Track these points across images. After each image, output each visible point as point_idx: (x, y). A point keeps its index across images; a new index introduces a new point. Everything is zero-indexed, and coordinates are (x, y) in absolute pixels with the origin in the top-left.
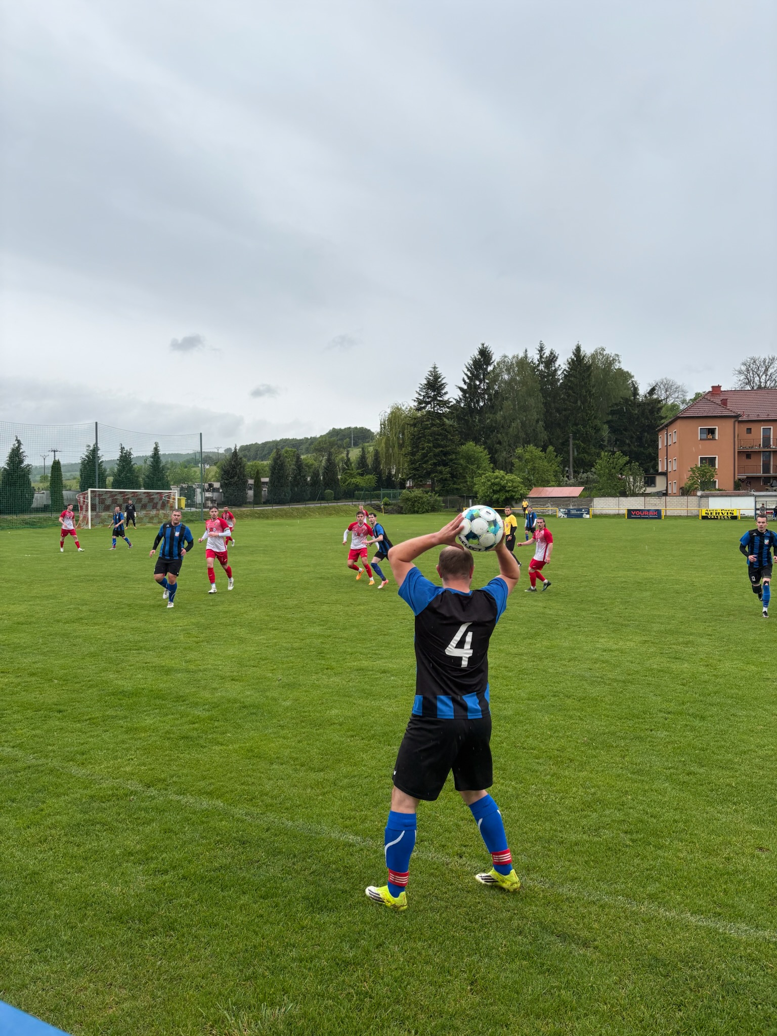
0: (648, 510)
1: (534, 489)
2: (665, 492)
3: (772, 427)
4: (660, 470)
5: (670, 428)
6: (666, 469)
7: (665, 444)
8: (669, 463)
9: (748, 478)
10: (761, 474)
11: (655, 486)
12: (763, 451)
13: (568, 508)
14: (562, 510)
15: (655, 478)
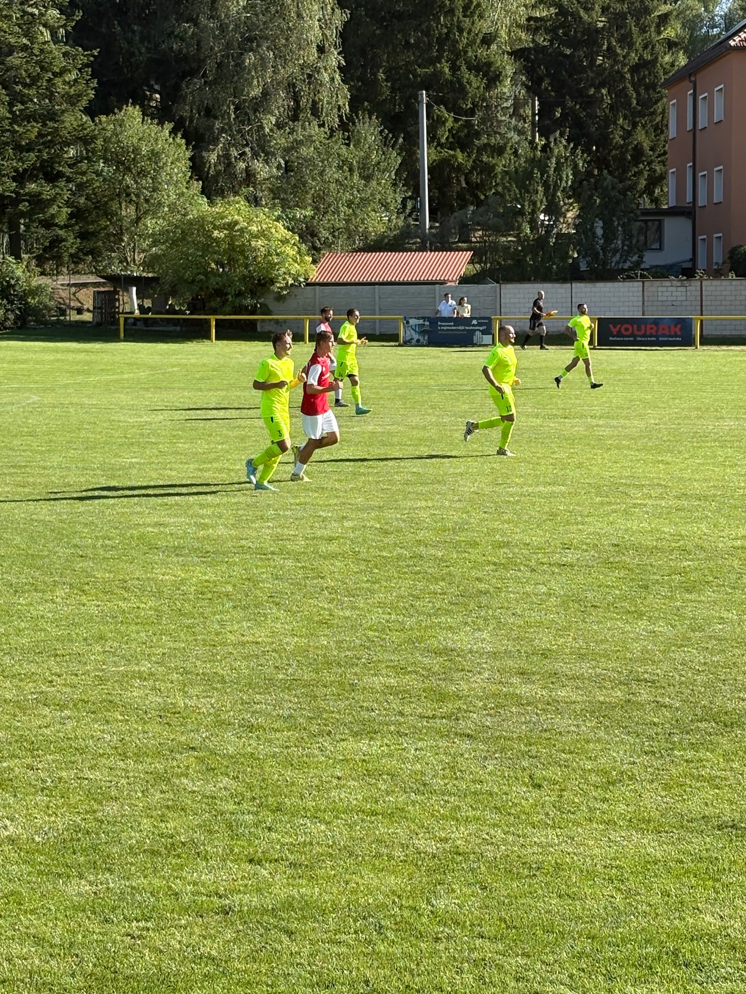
0: (656, 322)
1: (327, 259)
2: (689, 265)
4: (672, 203)
5: (701, 78)
6: (689, 199)
7: (689, 126)
8: (700, 181)
11: (661, 249)
13: (428, 314)
14: (413, 322)
15: (660, 221)
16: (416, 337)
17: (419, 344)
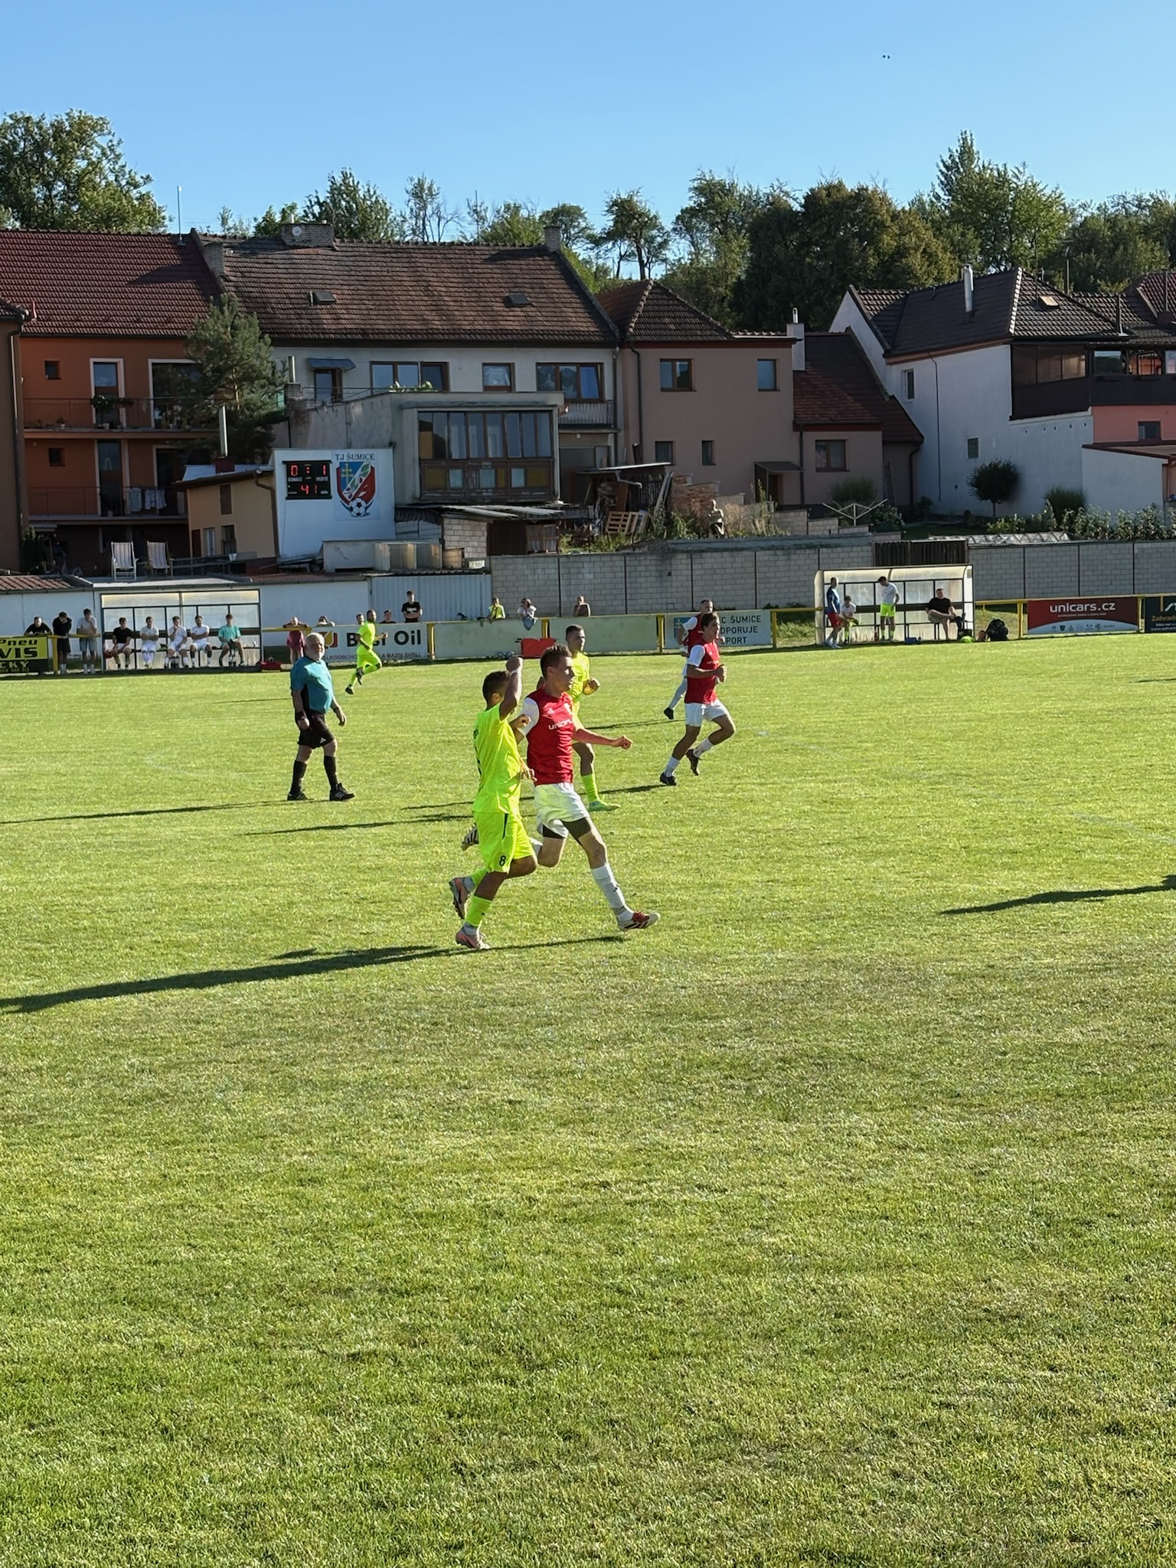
3: (120, 361)
9: (61, 528)
10: (97, 517)
12: (100, 441)
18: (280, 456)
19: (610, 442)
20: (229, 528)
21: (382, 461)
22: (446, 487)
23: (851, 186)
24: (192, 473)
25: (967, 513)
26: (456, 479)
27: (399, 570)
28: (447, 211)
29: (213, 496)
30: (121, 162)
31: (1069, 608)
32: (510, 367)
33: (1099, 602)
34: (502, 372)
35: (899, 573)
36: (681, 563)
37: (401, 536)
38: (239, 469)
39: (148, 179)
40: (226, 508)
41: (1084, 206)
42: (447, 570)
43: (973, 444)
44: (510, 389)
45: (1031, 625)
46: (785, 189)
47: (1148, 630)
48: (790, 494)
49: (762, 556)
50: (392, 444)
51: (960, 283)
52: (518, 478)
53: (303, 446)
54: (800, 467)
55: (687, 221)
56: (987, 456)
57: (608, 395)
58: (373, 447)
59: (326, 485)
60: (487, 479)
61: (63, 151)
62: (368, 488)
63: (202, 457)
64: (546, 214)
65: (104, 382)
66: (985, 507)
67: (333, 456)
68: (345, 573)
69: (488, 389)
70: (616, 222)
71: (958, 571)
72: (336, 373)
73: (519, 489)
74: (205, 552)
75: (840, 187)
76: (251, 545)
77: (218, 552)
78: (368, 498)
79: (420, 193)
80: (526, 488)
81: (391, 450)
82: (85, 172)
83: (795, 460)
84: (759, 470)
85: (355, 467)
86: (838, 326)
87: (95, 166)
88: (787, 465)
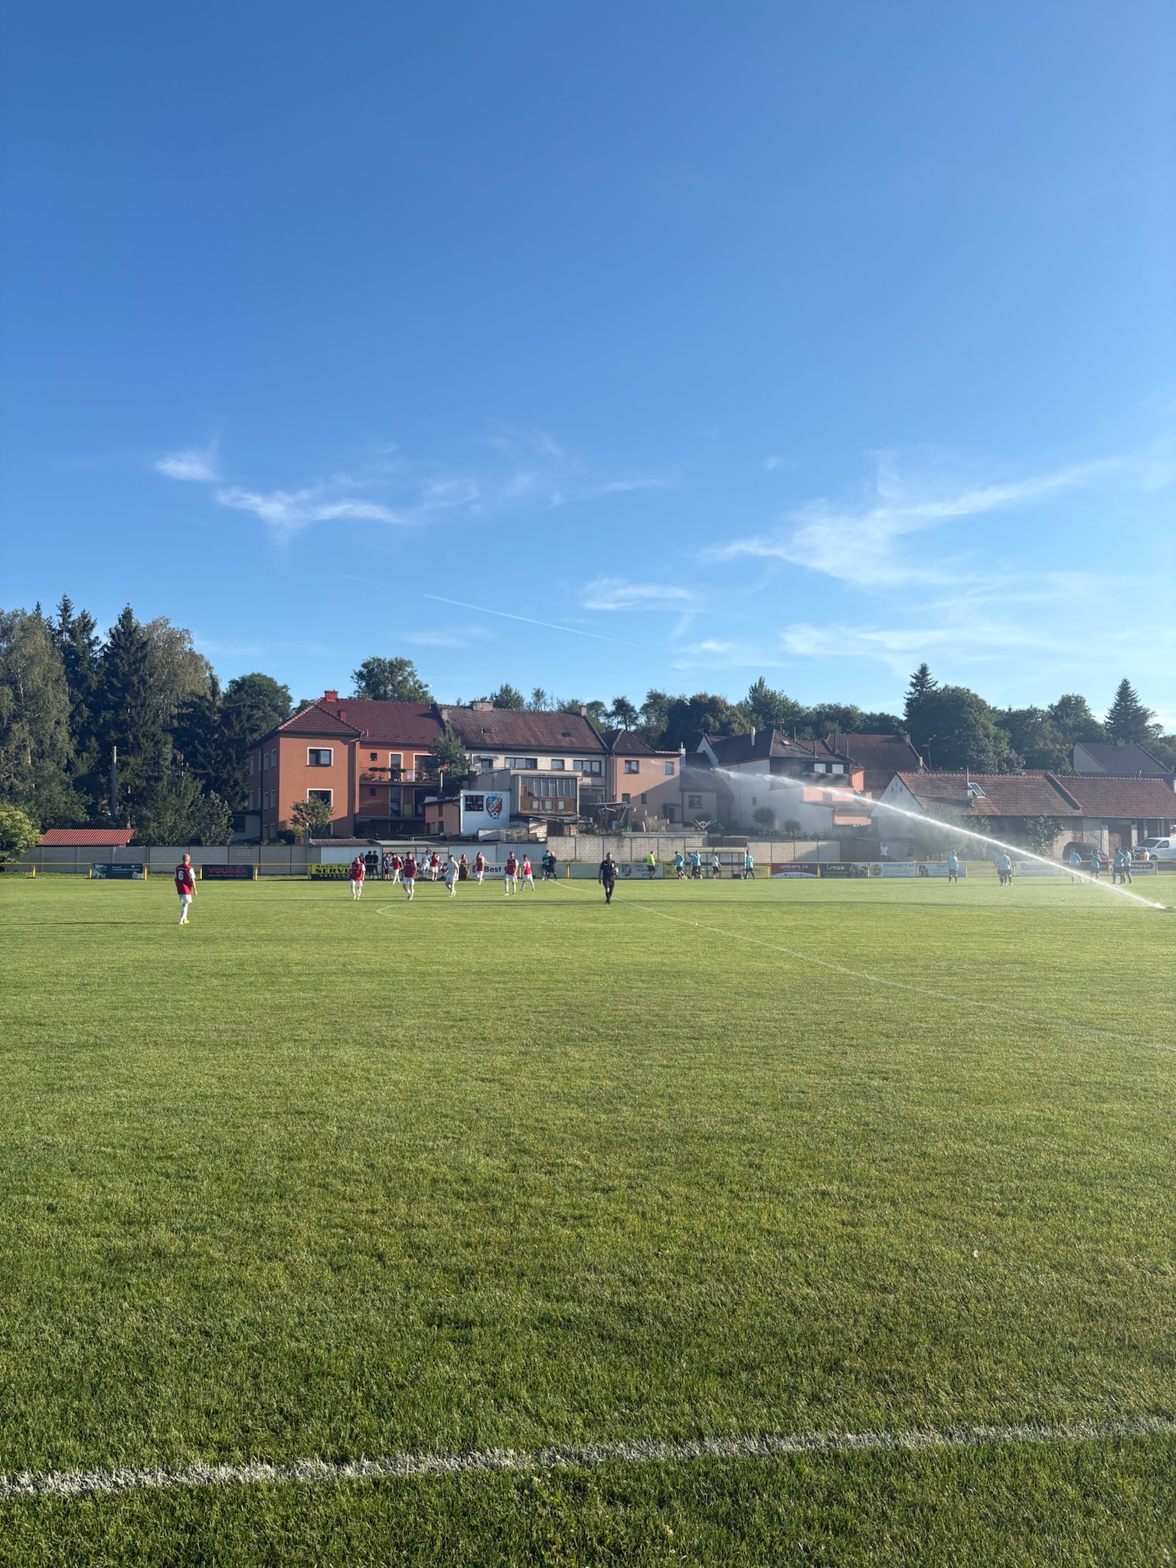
0: (234, 867)
1: (51, 832)
2: (258, 840)
3: (402, 754)
4: (251, 808)
5: (266, 747)
6: (259, 806)
7: (260, 770)
8: (264, 797)
9: (372, 821)
10: (388, 817)
11: (244, 831)
12: (392, 786)
13: (108, 862)
14: (97, 866)
15: (244, 818)
16: (99, 874)
17: (100, 878)
18: (463, 793)
19: (603, 793)
20: (441, 823)
21: (505, 796)
22: (531, 807)
23: (710, 696)
24: (428, 799)
25: (752, 828)
26: (535, 805)
27: (510, 841)
28: (549, 701)
29: (436, 809)
30: (417, 678)
31: (789, 867)
32: (563, 761)
33: (801, 865)
34: (559, 763)
35: (717, 849)
36: (627, 842)
37: (511, 827)
38: (447, 798)
39: (427, 686)
40: (441, 814)
41: (808, 708)
42: (530, 842)
43: (754, 800)
44: (563, 769)
45: (773, 873)
46: (687, 697)
47: (823, 876)
48: (678, 816)
49: (661, 840)
50: (510, 790)
51: (750, 735)
52: (561, 805)
53: (475, 789)
54: (682, 806)
55: (645, 709)
56: (759, 805)
57: (603, 774)
58: (502, 791)
59: (482, 806)
60: (548, 805)
61: (392, 672)
62: (499, 808)
63: (432, 791)
64: (589, 705)
65: (395, 762)
66: (760, 825)
67: (486, 794)
68: (487, 841)
69: (553, 770)
70: (617, 709)
71: (742, 849)
72: (490, 762)
73: (561, 810)
74: (432, 832)
75: (704, 696)
76: (448, 830)
77: (437, 832)
78: (499, 812)
79: (538, 695)
80: (565, 810)
81: (509, 793)
82: (400, 682)
83: (680, 803)
84: (665, 807)
85: (494, 798)
86: (700, 750)
87: (405, 680)
88: (676, 805)
